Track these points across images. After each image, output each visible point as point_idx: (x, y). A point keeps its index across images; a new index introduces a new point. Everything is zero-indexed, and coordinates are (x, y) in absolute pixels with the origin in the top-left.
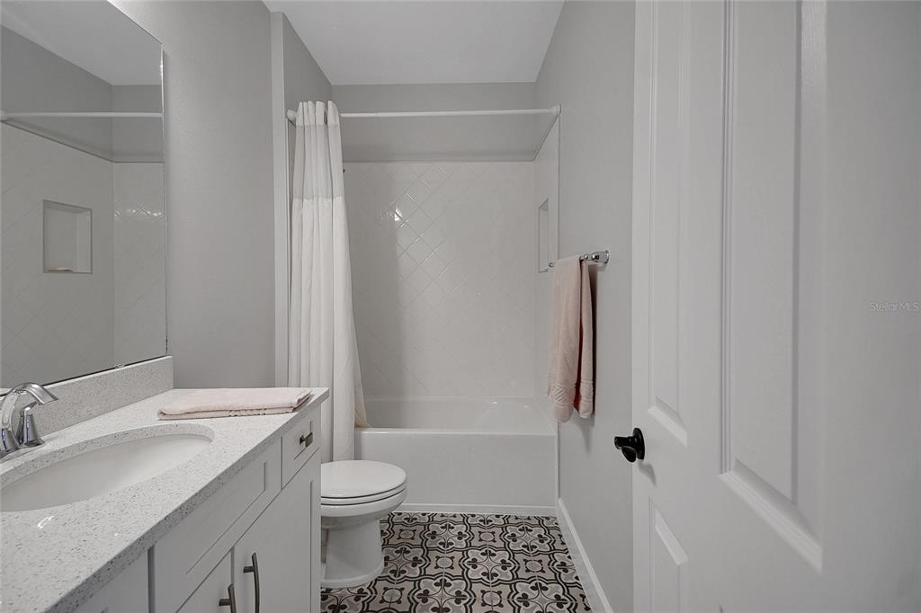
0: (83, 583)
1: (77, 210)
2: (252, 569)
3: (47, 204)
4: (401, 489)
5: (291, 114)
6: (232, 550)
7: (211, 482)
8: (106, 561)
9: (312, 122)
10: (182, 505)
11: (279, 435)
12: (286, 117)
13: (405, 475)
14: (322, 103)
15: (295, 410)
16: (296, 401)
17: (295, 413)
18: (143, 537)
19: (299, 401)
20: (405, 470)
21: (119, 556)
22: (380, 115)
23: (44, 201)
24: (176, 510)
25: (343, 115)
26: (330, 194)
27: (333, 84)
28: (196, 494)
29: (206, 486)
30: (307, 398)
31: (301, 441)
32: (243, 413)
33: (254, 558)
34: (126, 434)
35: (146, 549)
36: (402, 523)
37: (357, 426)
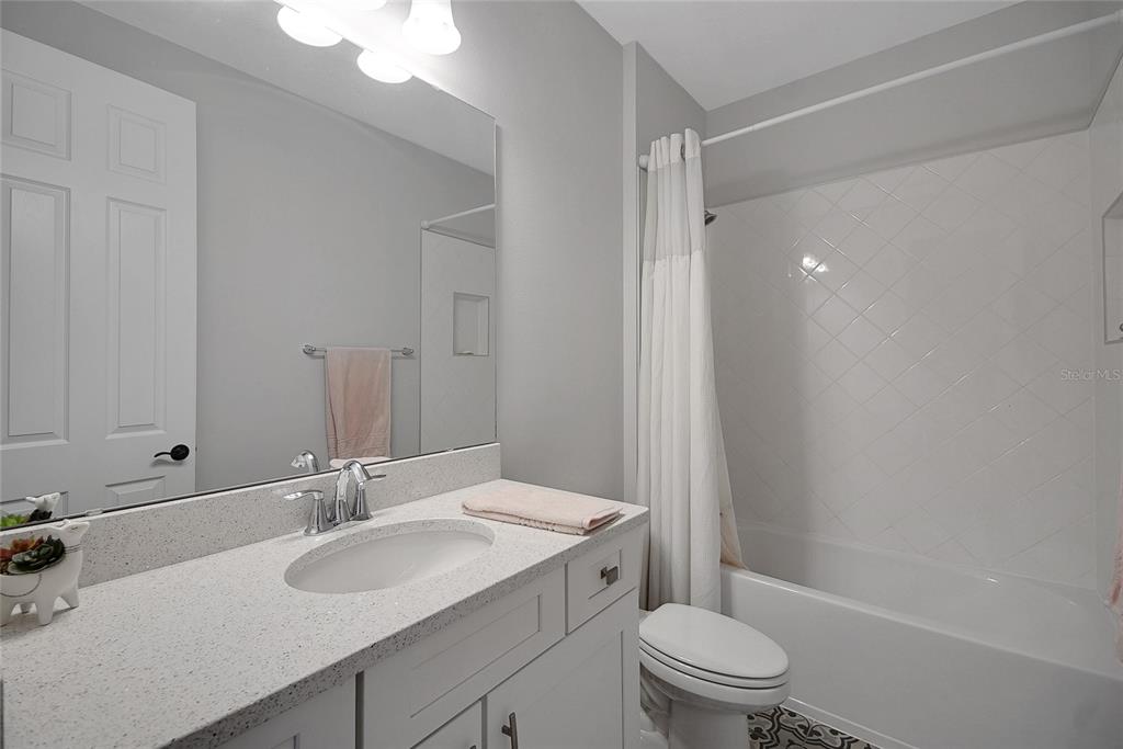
0: (255, 704)
1: (480, 298)
2: (509, 731)
3: (457, 296)
4: (778, 682)
5: (643, 160)
6: (484, 699)
7: (443, 612)
8: (290, 682)
9: (666, 162)
10: (398, 634)
11: (563, 561)
12: (638, 163)
13: (786, 662)
14: (678, 135)
15: (587, 533)
16: (588, 522)
17: (587, 538)
18: (339, 663)
19: (592, 522)
20: (787, 653)
21: (305, 681)
22: (757, 126)
23: (455, 293)
24: (388, 638)
25: (706, 142)
26: (687, 250)
27: (707, 109)
28: (419, 624)
29: (434, 616)
30: (611, 519)
31: (603, 574)
32: (532, 524)
33: (512, 718)
34: (432, 522)
35: (354, 674)
36: (793, 731)
37: (726, 562)
